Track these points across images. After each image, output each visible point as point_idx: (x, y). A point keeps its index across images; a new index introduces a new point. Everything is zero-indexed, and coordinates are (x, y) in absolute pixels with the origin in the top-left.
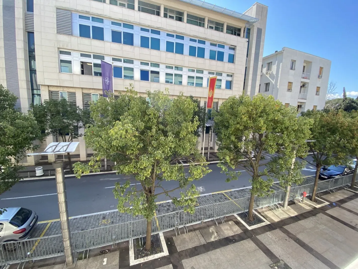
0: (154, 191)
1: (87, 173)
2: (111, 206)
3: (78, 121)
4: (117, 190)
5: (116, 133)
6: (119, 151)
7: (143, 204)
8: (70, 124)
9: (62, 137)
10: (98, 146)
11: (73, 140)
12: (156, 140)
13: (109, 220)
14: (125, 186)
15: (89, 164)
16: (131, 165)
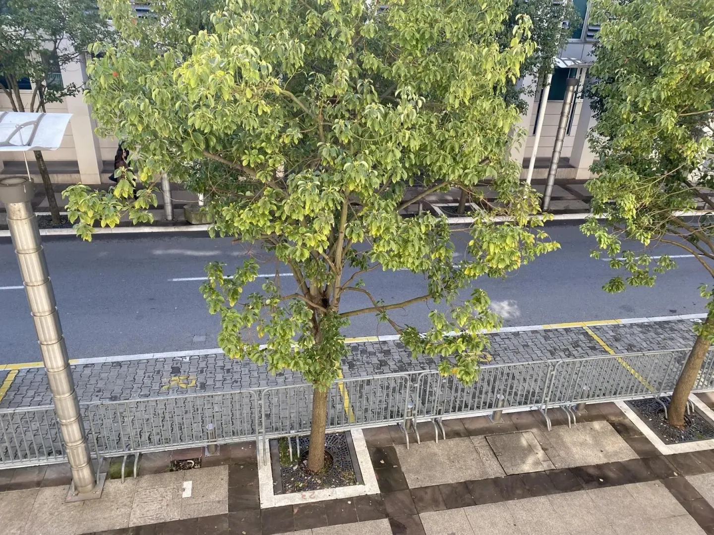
0: (338, 300)
2: (196, 339)
3: (55, 32)
4: (213, 286)
6: (214, 150)
7: (301, 339)
8: (29, 46)
9: (10, 95)
10: (140, 128)
11: (48, 105)
12: (349, 119)
13: (191, 378)
14: (241, 275)
15: (117, 193)
16: (259, 204)
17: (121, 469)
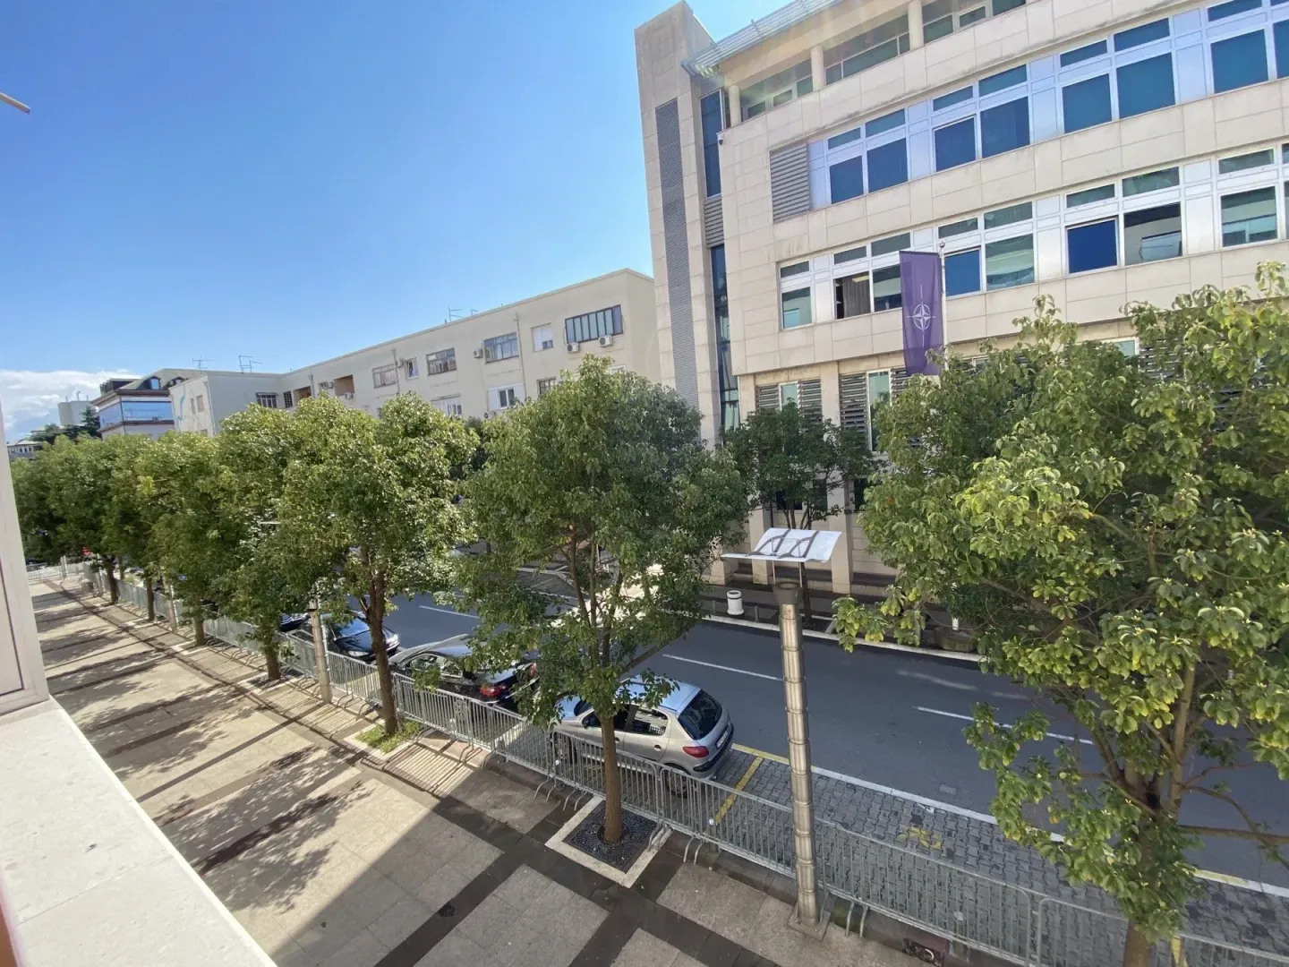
1: (873, 640)
4: (980, 732)
5: (988, 507)
6: (994, 576)
7: (1118, 847)
10: (911, 549)
12: (1201, 548)
14: (1022, 728)
15: (883, 610)
16: (1056, 646)
17: (846, 918)
